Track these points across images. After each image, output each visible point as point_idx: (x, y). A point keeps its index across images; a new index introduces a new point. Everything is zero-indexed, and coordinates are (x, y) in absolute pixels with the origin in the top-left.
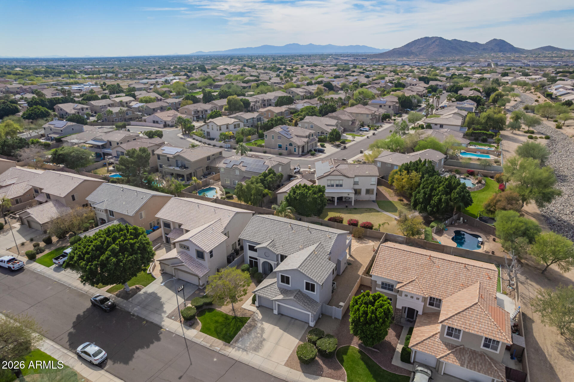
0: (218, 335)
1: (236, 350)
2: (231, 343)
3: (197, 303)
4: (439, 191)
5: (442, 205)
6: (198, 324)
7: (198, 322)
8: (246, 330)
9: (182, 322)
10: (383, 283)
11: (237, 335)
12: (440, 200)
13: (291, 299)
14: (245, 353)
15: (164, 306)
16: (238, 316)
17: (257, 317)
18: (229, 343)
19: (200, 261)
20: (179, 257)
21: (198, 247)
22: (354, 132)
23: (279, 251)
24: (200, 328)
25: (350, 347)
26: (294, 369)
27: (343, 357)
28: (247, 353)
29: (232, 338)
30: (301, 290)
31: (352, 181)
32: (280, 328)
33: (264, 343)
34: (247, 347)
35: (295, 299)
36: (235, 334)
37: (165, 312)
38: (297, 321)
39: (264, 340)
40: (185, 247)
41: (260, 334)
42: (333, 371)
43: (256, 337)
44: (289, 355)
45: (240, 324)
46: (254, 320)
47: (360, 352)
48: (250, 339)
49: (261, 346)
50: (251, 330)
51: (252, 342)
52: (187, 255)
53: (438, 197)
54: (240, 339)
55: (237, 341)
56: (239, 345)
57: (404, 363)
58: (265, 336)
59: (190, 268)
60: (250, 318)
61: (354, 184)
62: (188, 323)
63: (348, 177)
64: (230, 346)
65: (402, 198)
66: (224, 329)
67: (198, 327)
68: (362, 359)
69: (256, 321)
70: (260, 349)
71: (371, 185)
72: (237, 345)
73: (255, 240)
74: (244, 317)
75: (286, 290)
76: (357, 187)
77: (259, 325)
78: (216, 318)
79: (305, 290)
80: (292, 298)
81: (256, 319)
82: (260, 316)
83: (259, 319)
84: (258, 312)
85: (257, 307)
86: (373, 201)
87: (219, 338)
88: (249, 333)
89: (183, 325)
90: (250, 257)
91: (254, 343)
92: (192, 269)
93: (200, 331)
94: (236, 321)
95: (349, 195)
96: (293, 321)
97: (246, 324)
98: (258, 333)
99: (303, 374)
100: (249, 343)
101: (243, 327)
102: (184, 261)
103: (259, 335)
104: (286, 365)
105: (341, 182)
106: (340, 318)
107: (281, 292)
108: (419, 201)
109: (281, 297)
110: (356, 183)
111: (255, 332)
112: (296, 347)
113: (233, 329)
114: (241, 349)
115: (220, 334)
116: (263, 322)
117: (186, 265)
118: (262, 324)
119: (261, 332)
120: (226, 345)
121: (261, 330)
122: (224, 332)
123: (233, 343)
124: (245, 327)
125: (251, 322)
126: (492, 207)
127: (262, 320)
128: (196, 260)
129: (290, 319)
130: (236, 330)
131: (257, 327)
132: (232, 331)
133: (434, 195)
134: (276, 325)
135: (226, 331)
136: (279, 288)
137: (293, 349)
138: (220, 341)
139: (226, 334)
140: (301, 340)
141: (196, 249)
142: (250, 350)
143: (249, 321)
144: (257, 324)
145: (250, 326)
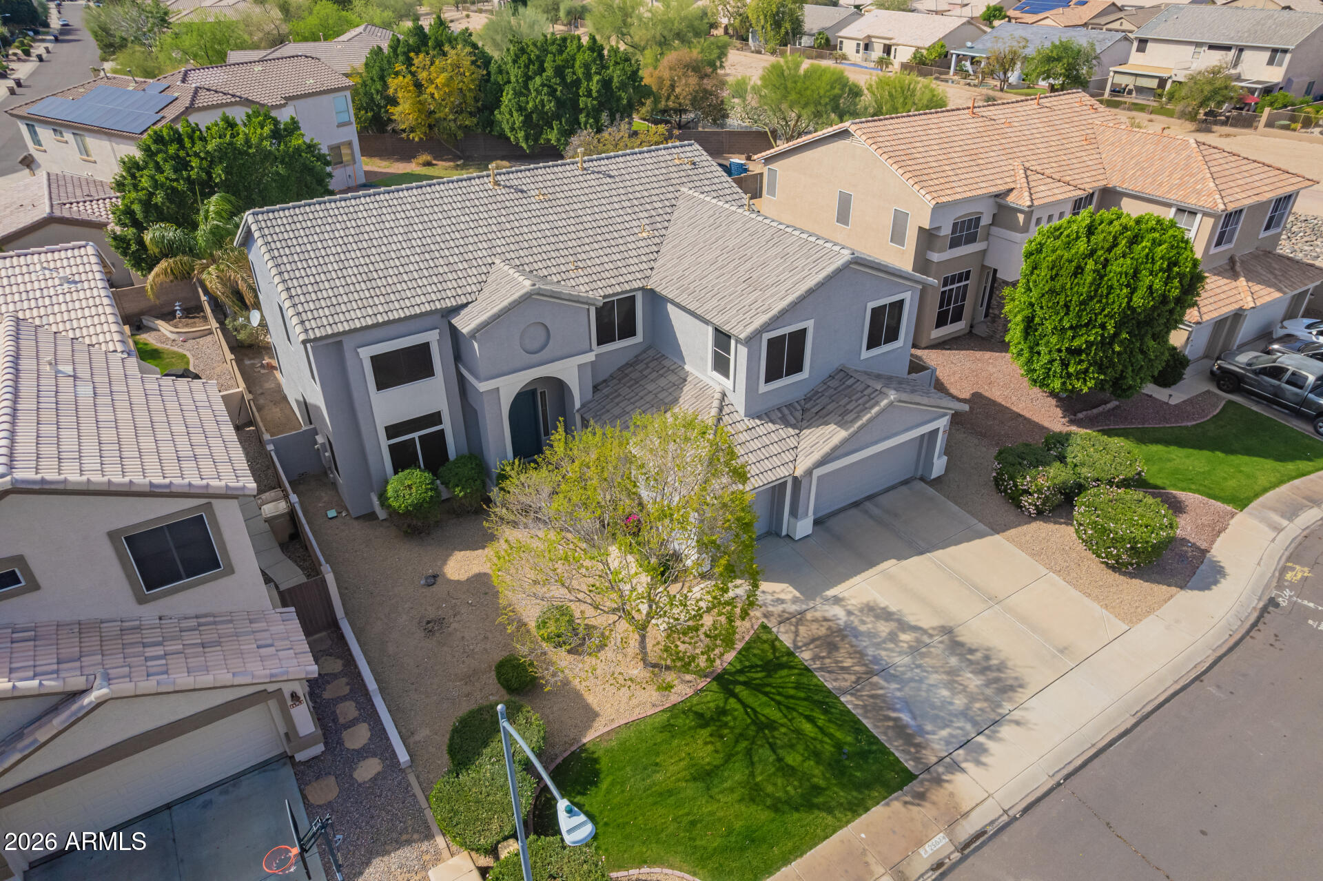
1: (979, 763)
2: (910, 765)
10: (954, 230)
11: (865, 721)
13: (890, 405)
14: (1005, 731)
16: (723, 666)
17: (782, 601)
18: (911, 777)
19: (189, 599)
23: (597, 284)
26: (1162, 604)
28: (1017, 723)
29: (873, 747)
30: (861, 364)
32: (900, 557)
33: (965, 637)
34: (969, 708)
35: (903, 396)
36: (853, 724)
39: (947, 630)
41: (902, 631)
42: (1188, 517)
43: (914, 650)
44: (1075, 593)
45: (786, 678)
46: (793, 619)
48: (921, 680)
49: (988, 658)
50: (860, 654)
51: (946, 678)
52: (31, 634)
54: (903, 717)
55: (909, 737)
56: (938, 740)
58: (923, 619)
60: (764, 630)
64: (938, 782)
65: (421, 160)
66: (792, 759)
69: (802, 613)
71: (339, 126)
72: (939, 748)
73: (421, 304)
74: (748, 649)
77: (838, 612)
78: (672, 770)
79: (864, 355)
81: (793, 608)
83: (795, 600)
87: (857, 808)
88: (873, 669)
91: (953, 673)
94: (754, 687)
97: (804, 656)
99: (1192, 594)
100: (946, 693)
101: (822, 676)
102: (74, 683)
103: (904, 637)
104: (1130, 619)
107: (786, 423)
111: (877, 646)
112: (1033, 555)
113: (810, 719)
114: (981, 739)
115: (817, 790)
116: (830, 593)
117: (126, 687)
118: (837, 600)
119: (893, 625)
120: (921, 797)
121: (877, 617)
122: (818, 774)
123: (917, 760)
124: (821, 669)
125: (796, 633)
126: (668, 98)
127: (810, 592)
128: (149, 612)
129: (854, 511)
130: (826, 712)
131: (847, 626)
132: (821, 729)
133: (577, 83)
134: (872, 564)
135: (817, 755)
136: (759, 418)
137: (1043, 571)
138: (878, 813)
139: (837, 766)
140: (997, 529)
141: (113, 536)
142: (998, 705)
143: (786, 640)
144: (827, 619)
145: (828, 646)
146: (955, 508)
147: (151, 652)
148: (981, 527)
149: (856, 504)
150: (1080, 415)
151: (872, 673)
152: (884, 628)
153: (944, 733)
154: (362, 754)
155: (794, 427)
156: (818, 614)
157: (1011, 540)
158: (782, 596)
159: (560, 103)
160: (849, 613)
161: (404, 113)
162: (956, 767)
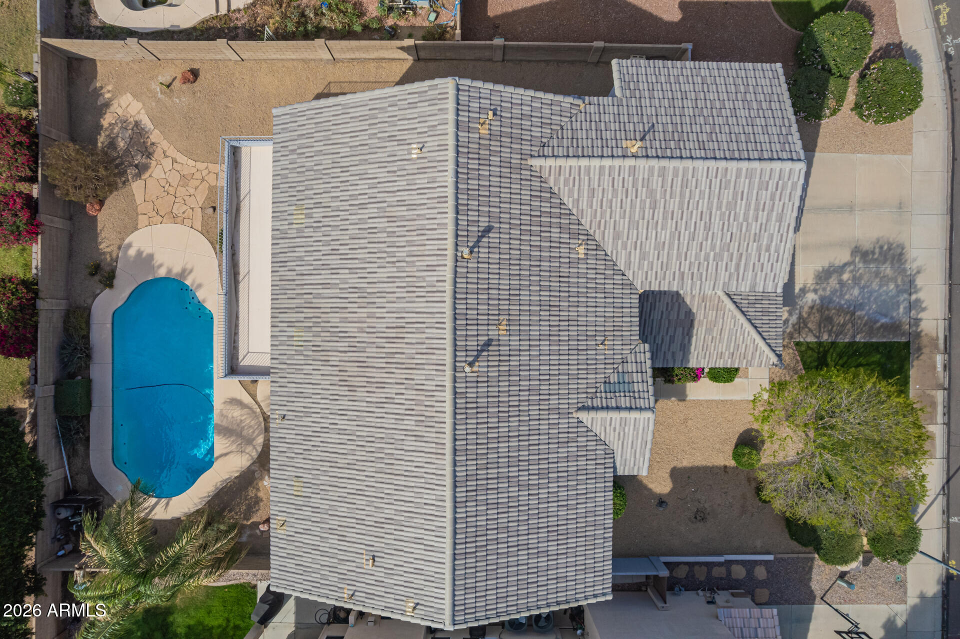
1: (924, 309)
2: (903, 340)
8: (844, 326)
11: (874, 340)
14: (918, 282)
17: (787, 320)
18: (907, 344)
28: (918, 272)
29: (888, 349)
33: (867, 246)
34: (897, 286)
36: (873, 347)
39: (855, 252)
41: (841, 274)
43: (855, 280)
44: (877, 157)
45: (832, 359)
46: (801, 324)
48: (871, 294)
49: (880, 248)
50: (840, 310)
51: (876, 280)
54: (882, 320)
55: (895, 327)
56: (901, 315)
58: (844, 256)
60: (798, 344)
64: (918, 335)
69: (800, 317)
70: (889, 245)
72: (905, 320)
74: (804, 363)
81: (794, 319)
88: (851, 310)
91: (877, 274)
97: (825, 337)
98: (842, 284)
100: (883, 289)
101: (840, 339)
103: (845, 277)
104: (908, 150)
111: (842, 296)
112: (840, 151)
113: (859, 365)
114: (914, 297)
116: (797, 290)
118: (803, 291)
119: (836, 276)
120: (919, 349)
121: (827, 280)
123: (903, 334)
124: (837, 336)
125: (810, 330)
130: (861, 355)
131: (822, 298)
132: (867, 365)
137: (852, 156)
138: (913, 373)
142: (905, 270)
143: (811, 339)
144: (812, 308)
145: (826, 321)
151: (853, 314)
152: (833, 282)
153: (901, 310)
156: (806, 309)
160: (815, 291)
162: (918, 321)
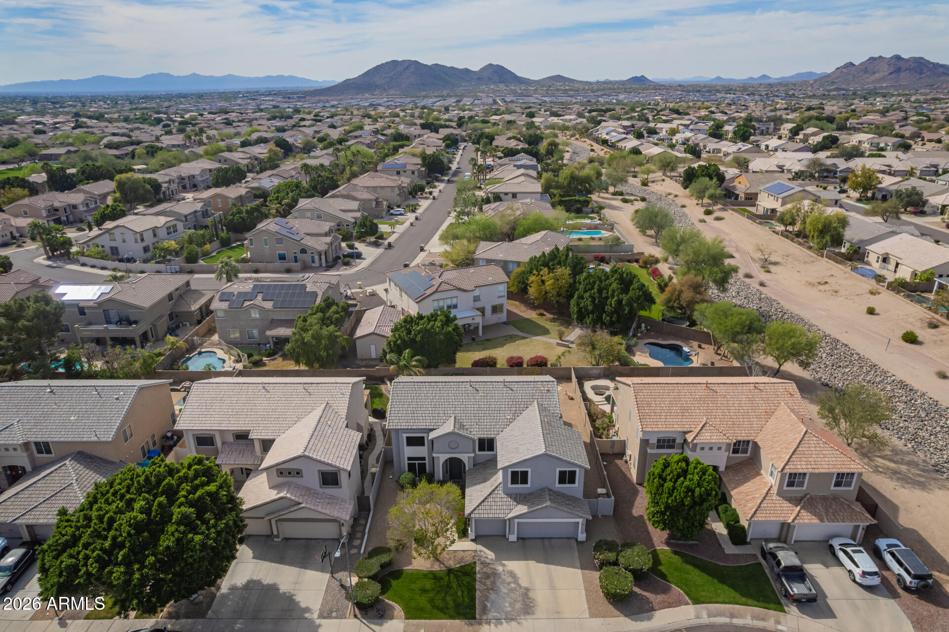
0: (445, 614)
1: (496, 626)
2: (477, 616)
3: (370, 571)
4: (614, 291)
5: (624, 310)
6: (393, 608)
7: (388, 604)
8: (485, 584)
9: (359, 616)
10: (659, 441)
11: (477, 600)
12: (620, 302)
13: (547, 507)
14: (513, 623)
15: (298, 598)
16: (453, 566)
17: (487, 558)
18: (475, 618)
19: (331, 491)
20: (289, 495)
21: (328, 464)
22: (382, 218)
23: (477, 433)
24: (402, 613)
25: (658, 551)
26: (610, 617)
27: (660, 570)
28: (519, 623)
29: (472, 607)
30: (551, 487)
31: (470, 296)
32: (538, 561)
33: (531, 594)
34: (510, 612)
35: (554, 505)
36: (473, 599)
37: (307, 610)
38: (554, 540)
39: (527, 589)
40: (290, 473)
41: (514, 583)
42: (664, 596)
43: (511, 590)
44: (584, 599)
45: (467, 579)
46: (485, 564)
47: (675, 553)
48: (504, 598)
49: (531, 602)
50: (494, 583)
51: (512, 601)
52: (298, 487)
53: (616, 298)
54: (489, 605)
55: (485, 610)
56: (493, 614)
57: (739, 546)
58: (524, 583)
59: (320, 509)
60: (475, 563)
61: (474, 301)
62: (372, 613)
63: (466, 291)
64: (480, 624)
65: (542, 311)
66: (448, 598)
67: (396, 613)
68: (687, 562)
69: (489, 564)
70: (533, 607)
71: (499, 297)
72: (490, 617)
73: (422, 425)
74: (464, 566)
75: (521, 495)
76: (479, 305)
77: (500, 569)
78: (419, 585)
79: (557, 485)
80: (548, 503)
81: (488, 561)
82: (490, 555)
83: (492, 560)
84: (480, 547)
85: (472, 540)
86: (504, 323)
87: (452, 618)
88: (493, 588)
89: (363, 620)
90: (409, 459)
91: (516, 601)
92: (324, 511)
93: (407, 618)
94: (456, 576)
95: (473, 319)
96: (547, 542)
97: (478, 576)
98: (509, 583)
99: (627, 619)
100: (507, 605)
101: (477, 583)
102: (301, 501)
103: (513, 585)
104: (593, 615)
105: (454, 301)
106: (612, 514)
107: (515, 500)
108: (586, 309)
109: (522, 509)
110: (476, 299)
111: (502, 583)
112: (584, 581)
113: (463, 592)
114: (503, 621)
115: (447, 608)
116: (504, 562)
117: (308, 506)
118: (504, 565)
119: (513, 580)
120: (472, 624)
121: (511, 576)
122: (451, 604)
123: (480, 616)
124: (479, 581)
125: (482, 569)
126: (675, 302)
127: (499, 558)
128: (322, 490)
129: (540, 540)
130: (468, 592)
131: (500, 574)
132: (463, 596)
133: (607, 298)
134: (526, 559)
135: (455, 601)
136: (507, 495)
137: (582, 587)
138: (457, 621)
139: (457, 606)
140: (583, 568)
141: (319, 471)
142: (519, 616)
143: (478, 569)
144: (495, 569)
145: (487, 576)
146: (576, 554)
147: (318, 500)
148: (578, 565)
149: (542, 538)
150: (672, 541)
151: (492, 589)
152: (509, 579)
153: (495, 614)
154: (355, 547)
155: (517, 502)
156: (494, 566)
157: (583, 574)
158: (489, 557)
159: (595, 306)
160: (504, 571)
161: (532, 291)
162: (489, 623)
